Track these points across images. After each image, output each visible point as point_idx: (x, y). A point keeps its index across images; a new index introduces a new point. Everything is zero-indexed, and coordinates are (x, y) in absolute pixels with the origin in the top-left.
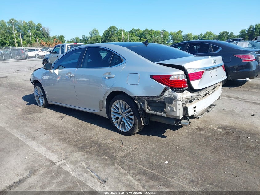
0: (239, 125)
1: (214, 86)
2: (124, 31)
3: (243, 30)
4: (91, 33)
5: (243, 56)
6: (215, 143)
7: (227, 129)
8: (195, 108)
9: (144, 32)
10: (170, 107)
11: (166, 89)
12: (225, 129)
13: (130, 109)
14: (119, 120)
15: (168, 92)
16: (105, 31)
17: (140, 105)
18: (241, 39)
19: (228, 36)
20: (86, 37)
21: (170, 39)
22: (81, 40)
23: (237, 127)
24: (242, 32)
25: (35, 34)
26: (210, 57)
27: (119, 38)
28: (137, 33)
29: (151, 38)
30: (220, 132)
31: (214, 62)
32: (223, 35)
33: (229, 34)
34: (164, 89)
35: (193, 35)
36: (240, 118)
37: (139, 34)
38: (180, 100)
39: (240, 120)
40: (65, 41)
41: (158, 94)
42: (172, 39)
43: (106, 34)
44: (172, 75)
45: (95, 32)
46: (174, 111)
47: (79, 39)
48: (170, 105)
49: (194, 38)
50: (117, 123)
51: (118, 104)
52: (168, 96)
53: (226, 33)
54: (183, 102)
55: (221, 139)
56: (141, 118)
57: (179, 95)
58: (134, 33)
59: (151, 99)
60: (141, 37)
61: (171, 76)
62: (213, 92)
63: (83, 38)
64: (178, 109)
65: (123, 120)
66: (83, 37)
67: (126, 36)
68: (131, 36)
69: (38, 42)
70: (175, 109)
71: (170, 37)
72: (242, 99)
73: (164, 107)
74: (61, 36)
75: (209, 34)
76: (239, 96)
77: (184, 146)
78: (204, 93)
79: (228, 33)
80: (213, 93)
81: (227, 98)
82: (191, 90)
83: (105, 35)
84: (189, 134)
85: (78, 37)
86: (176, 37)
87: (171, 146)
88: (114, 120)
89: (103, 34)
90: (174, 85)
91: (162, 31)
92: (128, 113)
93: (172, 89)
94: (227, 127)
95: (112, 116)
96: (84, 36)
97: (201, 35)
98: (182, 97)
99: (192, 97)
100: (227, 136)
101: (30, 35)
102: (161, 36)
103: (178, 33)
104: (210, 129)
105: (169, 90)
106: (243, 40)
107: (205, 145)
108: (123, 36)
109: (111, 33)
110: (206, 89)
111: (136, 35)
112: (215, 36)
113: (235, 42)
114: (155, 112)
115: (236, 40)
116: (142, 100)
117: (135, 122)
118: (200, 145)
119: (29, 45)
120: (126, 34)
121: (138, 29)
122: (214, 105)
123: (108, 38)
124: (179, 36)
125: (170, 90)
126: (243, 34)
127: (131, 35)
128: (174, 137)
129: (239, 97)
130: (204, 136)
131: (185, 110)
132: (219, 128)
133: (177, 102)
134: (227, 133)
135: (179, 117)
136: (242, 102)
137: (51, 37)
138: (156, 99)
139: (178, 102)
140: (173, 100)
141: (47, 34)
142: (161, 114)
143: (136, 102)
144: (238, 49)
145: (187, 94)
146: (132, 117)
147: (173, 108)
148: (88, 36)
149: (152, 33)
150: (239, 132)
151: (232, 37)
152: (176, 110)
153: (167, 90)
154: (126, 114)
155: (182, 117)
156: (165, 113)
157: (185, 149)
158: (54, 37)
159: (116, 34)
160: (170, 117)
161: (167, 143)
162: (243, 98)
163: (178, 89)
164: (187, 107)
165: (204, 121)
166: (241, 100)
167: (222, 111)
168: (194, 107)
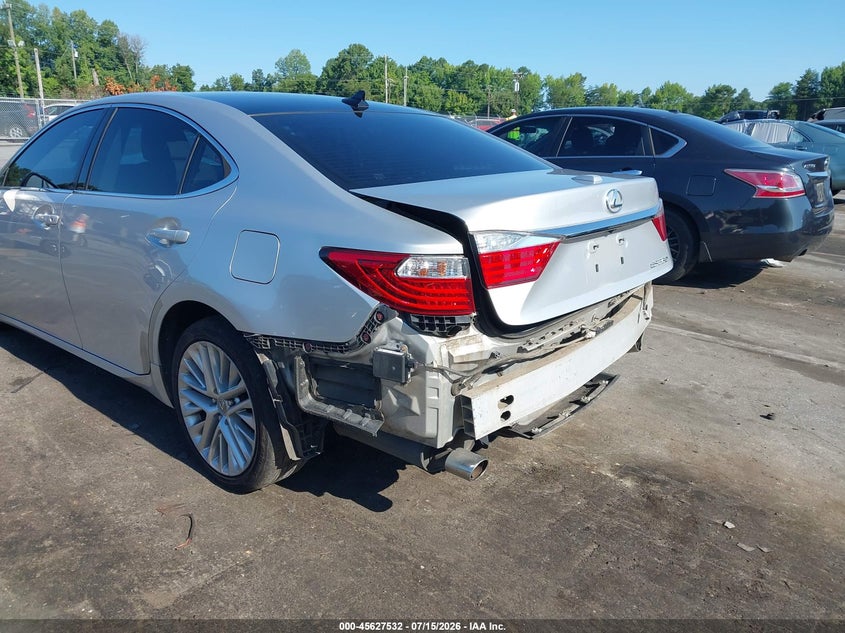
0: (707, 460)
1: (610, 305)
2: (392, 64)
3: (782, 85)
4: (283, 65)
5: (758, 175)
6: (589, 551)
7: (656, 481)
8: (509, 400)
9: (460, 70)
10: (398, 395)
11: (380, 316)
12: (646, 480)
13: (242, 384)
14: (208, 423)
15: (391, 329)
16: (330, 61)
17: (280, 373)
18: (770, 113)
19: (733, 100)
20: (265, 76)
21: (545, 99)
22: (247, 85)
23: (696, 473)
24: (779, 91)
25: (92, 55)
26: (597, 178)
27: (374, 86)
28: (438, 72)
29: (480, 91)
30: (623, 491)
31: (611, 203)
32: (716, 97)
33: (736, 95)
34: (369, 315)
35: (618, 90)
36: (717, 426)
37: (442, 76)
38: (441, 371)
39: (714, 437)
40: (194, 84)
41: (348, 334)
42: (549, 101)
43: (334, 69)
44: (407, 256)
45: (296, 62)
46: (414, 414)
47: (242, 80)
48: (398, 387)
49: (622, 101)
50: (201, 432)
51: (201, 356)
52: (387, 346)
53: (728, 91)
54: (454, 377)
55: (619, 532)
56: (285, 432)
57: (435, 347)
58: (425, 73)
59: (320, 353)
60: (448, 86)
61: (401, 258)
62: (598, 332)
63: (254, 78)
64: (428, 403)
65: (221, 426)
66: (257, 75)
67: (399, 81)
68: (416, 82)
69: (97, 83)
70: (415, 407)
71: (544, 93)
72: (738, 339)
73: (376, 392)
74: (180, 68)
75: (671, 91)
76: (728, 325)
77: (452, 561)
78: (555, 336)
79: (734, 91)
80: (601, 335)
81: (686, 333)
82: (491, 324)
83: (331, 73)
84: (496, 498)
85: (239, 74)
86: (563, 94)
87: (401, 558)
88: (190, 421)
89: (324, 69)
90: (415, 301)
91: (519, 70)
92: (241, 401)
93: (405, 317)
94: (655, 470)
95: (184, 404)
96: (260, 71)
97: (646, 91)
98: (450, 357)
99: (493, 356)
100: (647, 516)
101: (73, 59)
102: (512, 89)
103: (570, 82)
104: (589, 473)
105: (392, 321)
106: (778, 117)
107: (547, 559)
108: (388, 80)
109: (348, 67)
110: (569, 319)
111: (434, 80)
112: (691, 100)
113: (746, 123)
114: (340, 411)
115: (753, 114)
116: (286, 354)
117: (260, 446)
118: (521, 561)
119: (66, 92)
120: (399, 72)
121: (442, 61)
122: (611, 379)
123: (339, 84)
124: (574, 92)
125: (398, 321)
126: (780, 98)
127: (414, 79)
128: (429, 511)
129: (731, 331)
130: (553, 513)
131: (463, 409)
132: (625, 471)
133: (424, 377)
134: (652, 503)
135: (435, 439)
136: (736, 354)
137: (148, 68)
138: (341, 355)
139: (432, 376)
140: (408, 368)
141: (136, 57)
142: (360, 423)
143: (263, 359)
144: (745, 147)
145: (473, 344)
146: (250, 420)
147: (410, 401)
148: (272, 74)
149: (487, 76)
150: (699, 495)
151: (743, 107)
152: (423, 412)
153: (382, 321)
154: (234, 404)
155: (451, 439)
156: (378, 417)
157: (455, 578)
158: (159, 70)
159: (366, 73)
160: (400, 435)
161: (390, 538)
162: (744, 336)
163: (431, 320)
164: (468, 401)
165: (573, 432)
166: (733, 343)
167: (654, 390)
168: (504, 396)
